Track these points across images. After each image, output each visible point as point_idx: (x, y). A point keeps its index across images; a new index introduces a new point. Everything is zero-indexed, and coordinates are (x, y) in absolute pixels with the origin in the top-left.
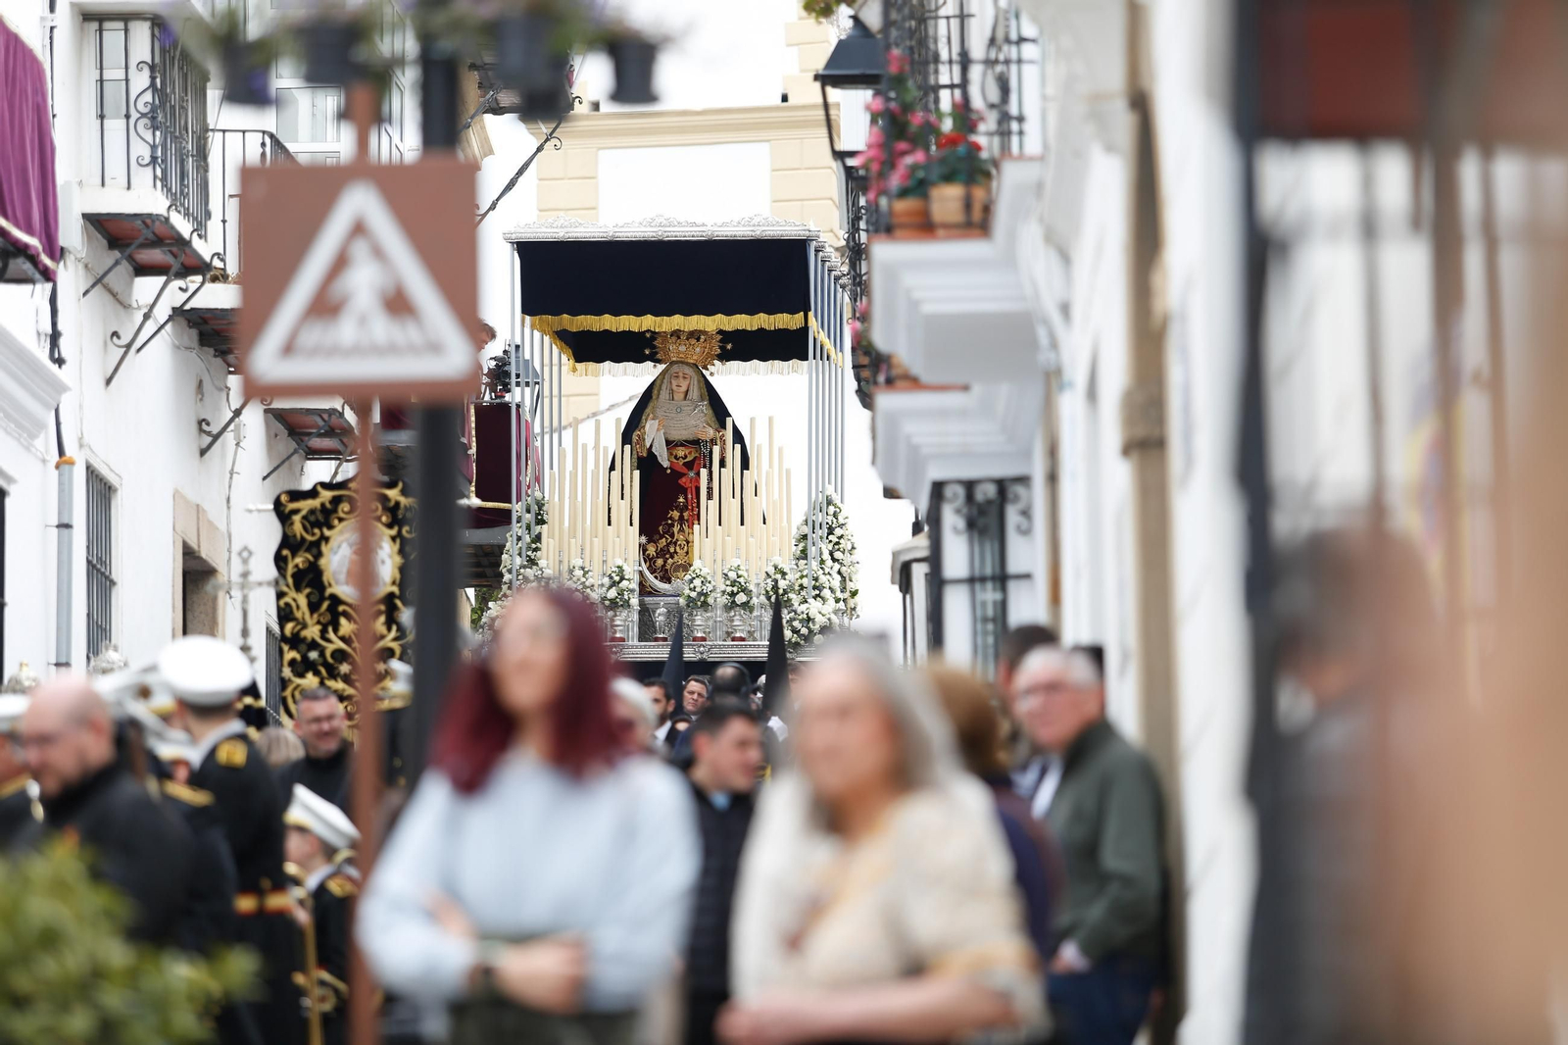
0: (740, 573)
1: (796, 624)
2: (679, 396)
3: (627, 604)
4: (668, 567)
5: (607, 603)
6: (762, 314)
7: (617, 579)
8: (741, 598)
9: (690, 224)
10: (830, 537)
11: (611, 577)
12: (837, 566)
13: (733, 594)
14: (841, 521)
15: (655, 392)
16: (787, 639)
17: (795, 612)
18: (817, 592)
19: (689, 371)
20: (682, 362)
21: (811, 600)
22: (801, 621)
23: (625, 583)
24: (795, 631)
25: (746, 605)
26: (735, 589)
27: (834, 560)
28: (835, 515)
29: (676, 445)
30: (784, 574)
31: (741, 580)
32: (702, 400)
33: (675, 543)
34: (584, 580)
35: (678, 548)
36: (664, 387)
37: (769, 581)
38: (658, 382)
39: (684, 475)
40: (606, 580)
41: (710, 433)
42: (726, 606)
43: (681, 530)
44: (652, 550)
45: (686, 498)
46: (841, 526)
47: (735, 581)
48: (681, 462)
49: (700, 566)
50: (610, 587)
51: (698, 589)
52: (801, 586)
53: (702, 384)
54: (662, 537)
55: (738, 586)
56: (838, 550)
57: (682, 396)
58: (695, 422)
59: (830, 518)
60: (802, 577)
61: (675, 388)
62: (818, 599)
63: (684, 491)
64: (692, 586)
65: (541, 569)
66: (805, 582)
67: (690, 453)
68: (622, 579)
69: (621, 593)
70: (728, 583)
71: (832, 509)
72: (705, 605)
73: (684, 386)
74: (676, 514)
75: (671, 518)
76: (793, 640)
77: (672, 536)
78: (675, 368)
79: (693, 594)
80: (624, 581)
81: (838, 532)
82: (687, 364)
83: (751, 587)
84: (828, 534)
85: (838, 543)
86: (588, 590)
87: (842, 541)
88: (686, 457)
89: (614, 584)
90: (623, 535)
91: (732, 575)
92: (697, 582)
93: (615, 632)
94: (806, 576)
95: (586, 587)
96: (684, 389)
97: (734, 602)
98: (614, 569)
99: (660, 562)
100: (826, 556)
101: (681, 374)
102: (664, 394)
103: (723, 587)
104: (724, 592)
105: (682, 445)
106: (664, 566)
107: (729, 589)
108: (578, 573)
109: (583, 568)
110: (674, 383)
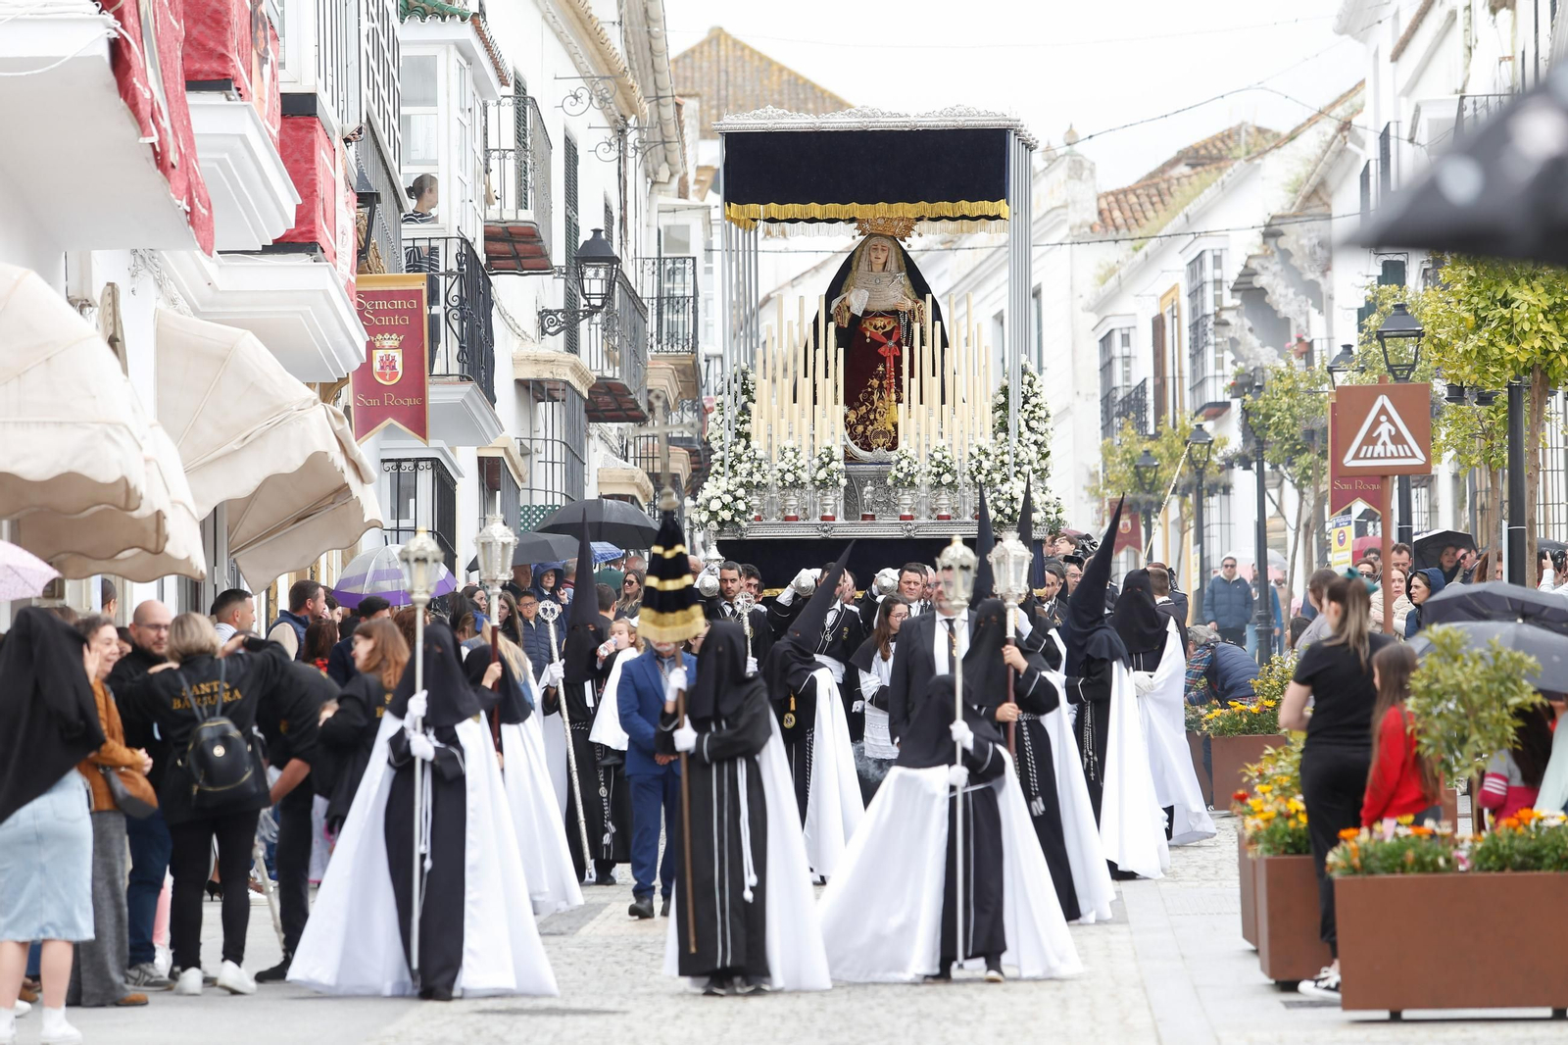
0: (945, 454)
1: (1000, 504)
2: (878, 267)
3: (837, 483)
4: (868, 433)
5: (817, 483)
6: (963, 202)
7: (827, 460)
8: (947, 478)
9: (892, 115)
10: (1026, 406)
11: (821, 459)
12: (1034, 437)
13: (939, 475)
14: (1036, 389)
15: (855, 263)
16: (991, 519)
17: (999, 492)
18: (1018, 469)
19: (888, 244)
20: (881, 235)
21: (1013, 479)
22: (1006, 500)
23: (834, 465)
24: (999, 511)
25: (952, 486)
26: (941, 470)
27: (1031, 429)
28: (1030, 385)
29: (876, 316)
30: (987, 455)
31: (947, 461)
32: (900, 271)
33: (875, 411)
34: (794, 461)
35: (877, 415)
36: (863, 259)
37: (973, 461)
38: (857, 254)
39: (883, 344)
40: (816, 462)
41: (909, 304)
42: (931, 486)
43: (881, 398)
44: (852, 417)
45: (885, 367)
46: (1035, 395)
47: (941, 462)
48: (881, 331)
49: (906, 447)
50: (820, 468)
51: (905, 470)
52: (1003, 463)
53: (900, 256)
54: (862, 404)
55: (943, 467)
56: (1034, 418)
57: (881, 267)
58: (896, 294)
59: (1026, 387)
60: (1003, 454)
61: (873, 259)
62: (1019, 475)
63: (883, 360)
64: (899, 467)
65: (754, 451)
66: (1006, 458)
67: (889, 323)
68: (831, 460)
69: (830, 474)
70: (934, 463)
71: (1027, 378)
72: (912, 484)
73: (883, 257)
74: (875, 382)
75: (871, 386)
76: (998, 520)
77: (872, 403)
78: (874, 241)
79: (901, 475)
80: (834, 463)
81: (1033, 401)
82: (886, 237)
83: (956, 467)
84: (1024, 403)
85: (1032, 412)
86: (799, 471)
87: (1037, 409)
88: (885, 327)
89: (823, 465)
90: (829, 413)
91: (938, 456)
92: (904, 463)
93: (825, 511)
94: (1008, 452)
95: (797, 468)
96: (882, 260)
97: (940, 482)
98: (824, 450)
99: (860, 428)
100: (1024, 428)
101: (880, 247)
102: (864, 266)
103: (929, 468)
104: (930, 472)
105: (881, 316)
106: (864, 432)
107: (935, 470)
108: (790, 455)
109: (794, 450)
110: (873, 255)
